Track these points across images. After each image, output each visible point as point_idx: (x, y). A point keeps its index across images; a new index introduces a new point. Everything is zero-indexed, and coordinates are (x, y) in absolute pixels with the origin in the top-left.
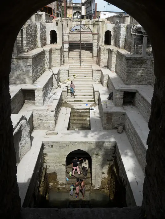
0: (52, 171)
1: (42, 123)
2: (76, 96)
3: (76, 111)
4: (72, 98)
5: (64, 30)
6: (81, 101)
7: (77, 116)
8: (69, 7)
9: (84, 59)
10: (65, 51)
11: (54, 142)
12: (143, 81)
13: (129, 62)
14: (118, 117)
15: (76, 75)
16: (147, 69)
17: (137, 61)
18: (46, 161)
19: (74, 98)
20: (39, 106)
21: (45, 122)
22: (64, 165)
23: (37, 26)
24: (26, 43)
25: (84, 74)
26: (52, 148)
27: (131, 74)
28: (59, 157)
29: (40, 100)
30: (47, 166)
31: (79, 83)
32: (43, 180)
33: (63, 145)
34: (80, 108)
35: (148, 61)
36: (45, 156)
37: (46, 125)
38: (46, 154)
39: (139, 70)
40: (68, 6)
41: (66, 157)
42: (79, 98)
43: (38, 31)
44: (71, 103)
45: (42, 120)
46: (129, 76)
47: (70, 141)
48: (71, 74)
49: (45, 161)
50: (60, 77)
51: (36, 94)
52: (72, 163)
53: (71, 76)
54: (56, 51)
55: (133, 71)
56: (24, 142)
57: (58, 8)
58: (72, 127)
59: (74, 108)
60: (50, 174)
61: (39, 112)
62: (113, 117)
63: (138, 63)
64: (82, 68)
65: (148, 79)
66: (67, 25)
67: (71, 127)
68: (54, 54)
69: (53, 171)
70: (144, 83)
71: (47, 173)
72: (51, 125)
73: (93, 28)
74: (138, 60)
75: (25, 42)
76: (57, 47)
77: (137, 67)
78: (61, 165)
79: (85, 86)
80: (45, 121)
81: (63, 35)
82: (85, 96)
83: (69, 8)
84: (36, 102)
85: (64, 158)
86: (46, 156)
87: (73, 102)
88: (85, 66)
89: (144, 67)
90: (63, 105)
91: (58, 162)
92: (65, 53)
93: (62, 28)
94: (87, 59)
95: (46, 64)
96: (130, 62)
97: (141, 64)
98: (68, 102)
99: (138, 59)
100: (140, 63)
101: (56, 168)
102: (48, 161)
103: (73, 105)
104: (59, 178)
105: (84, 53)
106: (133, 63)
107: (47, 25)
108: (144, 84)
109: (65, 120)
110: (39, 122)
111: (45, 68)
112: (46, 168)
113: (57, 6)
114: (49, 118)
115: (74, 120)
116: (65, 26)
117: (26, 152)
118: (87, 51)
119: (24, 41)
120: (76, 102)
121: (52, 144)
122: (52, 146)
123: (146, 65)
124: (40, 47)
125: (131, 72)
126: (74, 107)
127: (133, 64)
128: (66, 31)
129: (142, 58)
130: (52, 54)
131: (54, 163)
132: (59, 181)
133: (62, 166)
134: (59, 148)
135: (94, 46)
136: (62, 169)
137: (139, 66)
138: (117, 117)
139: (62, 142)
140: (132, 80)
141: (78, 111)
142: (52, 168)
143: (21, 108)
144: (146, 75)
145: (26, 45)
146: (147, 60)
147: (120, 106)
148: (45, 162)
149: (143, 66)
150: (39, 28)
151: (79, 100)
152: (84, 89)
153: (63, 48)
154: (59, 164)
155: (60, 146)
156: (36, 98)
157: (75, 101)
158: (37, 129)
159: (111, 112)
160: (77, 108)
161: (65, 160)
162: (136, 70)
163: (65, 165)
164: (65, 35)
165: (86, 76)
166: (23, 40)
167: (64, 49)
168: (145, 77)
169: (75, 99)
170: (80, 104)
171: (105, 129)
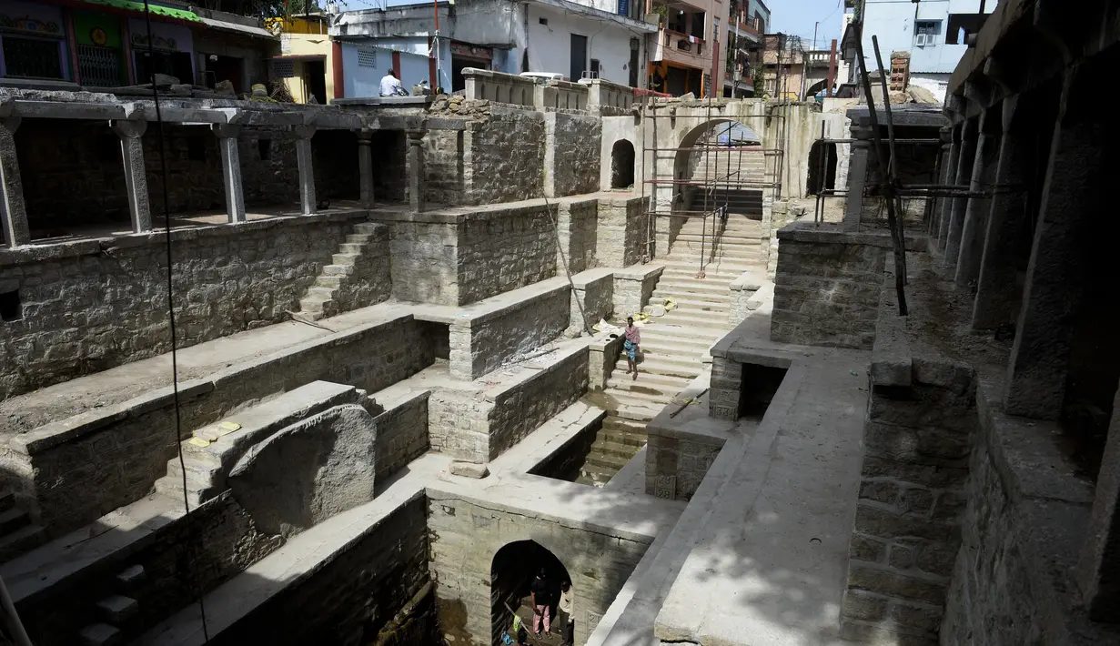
0: (453, 596)
1: (452, 433)
2: (644, 371)
3: (620, 422)
4: (628, 379)
5: (659, 141)
6: (653, 392)
7: (618, 441)
8: (788, 66)
9: (727, 249)
10: (660, 216)
11: (456, 498)
12: (844, 330)
13: (787, 250)
14: (702, 455)
15: (674, 302)
16: (860, 284)
17: (822, 249)
18: (435, 555)
19: (635, 378)
20: (460, 379)
21: (462, 432)
22: (486, 583)
23: (546, 125)
24: (470, 175)
25: (706, 300)
26: (452, 518)
27: (795, 300)
28: (471, 554)
29: (463, 359)
30: (436, 572)
31: (677, 330)
32: (406, 612)
33: (486, 515)
34: (636, 415)
35: (867, 249)
36: (432, 540)
37: (464, 444)
38: (434, 533)
39: (827, 285)
40: (784, 62)
41: (492, 557)
42: (653, 381)
43: (547, 142)
44: (617, 395)
45: (453, 423)
46: (784, 308)
47: (502, 506)
48: (660, 295)
49: (433, 557)
50: (614, 302)
51: (453, 338)
52: (533, 594)
53: (656, 303)
54: (614, 211)
55: (800, 288)
56: (341, 472)
57: (730, 72)
58: (588, 474)
59: (617, 413)
60: (447, 601)
61: (448, 399)
62: (680, 453)
63: (823, 259)
64: (706, 279)
65: (864, 324)
66: (673, 120)
67: (584, 474)
68: (605, 222)
69: (457, 597)
70: (847, 342)
71: (439, 596)
72: (478, 444)
73: (766, 129)
74: (827, 244)
75: (468, 172)
76: (617, 199)
77: (821, 274)
78: (478, 580)
79: (690, 341)
80: (463, 428)
81: (656, 158)
82: (675, 375)
83: (790, 68)
84: (452, 363)
85: (488, 559)
86: (436, 540)
87: (627, 394)
88: (721, 274)
89: (851, 276)
90: (586, 398)
91: (469, 571)
92: (658, 221)
93: (655, 133)
94: (741, 249)
95: (559, 254)
96: (792, 249)
97: (838, 260)
98: (607, 391)
99: (821, 239)
100: (830, 257)
101: (462, 587)
102: (440, 559)
103: (620, 400)
104: (474, 626)
105: (739, 226)
106: (804, 256)
107: (606, 121)
108: (848, 347)
109: (548, 442)
110: (445, 428)
111: (551, 267)
112: (436, 579)
113: (728, 62)
114: (472, 421)
115: (604, 451)
116: (664, 123)
117: (349, 506)
118: (753, 219)
119: (466, 170)
120: (634, 394)
121: (450, 503)
122: (452, 512)
123: (858, 265)
124: (553, 195)
125: (793, 292)
126: (621, 409)
127: (803, 258)
128: (666, 144)
129: (840, 238)
130: (599, 220)
131: (457, 567)
132: (472, 636)
133: (482, 585)
134: (471, 521)
135: (767, 199)
136: (481, 595)
137: (827, 269)
138: (696, 457)
139: (480, 502)
140: (796, 324)
141: (627, 423)
142: (452, 583)
143: (406, 378)
144: (854, 307)
145: (471, 182)
146: (863, 245)
147: (725, 417)
148: (433, 561)
149: (845, 270)
150: (553, 129)
151: (649, 386)
152: (681, 353)
153: (655, 204)
154: (473, 575)
155: (474, 517)
156: (452, 352)
157: (634, 389)
158: (439, 451)
159: (672, 433)
160: (629, 414)
161: (488, 566)
162: (814, 285)
163: (488, 585)
164: (662, 158)
165: (708, 309)
166: (463, 166)
167: (658, 209)
168: (852, 318)
169: (636, 384)
170: (647, 400)
171: (650, 491)
